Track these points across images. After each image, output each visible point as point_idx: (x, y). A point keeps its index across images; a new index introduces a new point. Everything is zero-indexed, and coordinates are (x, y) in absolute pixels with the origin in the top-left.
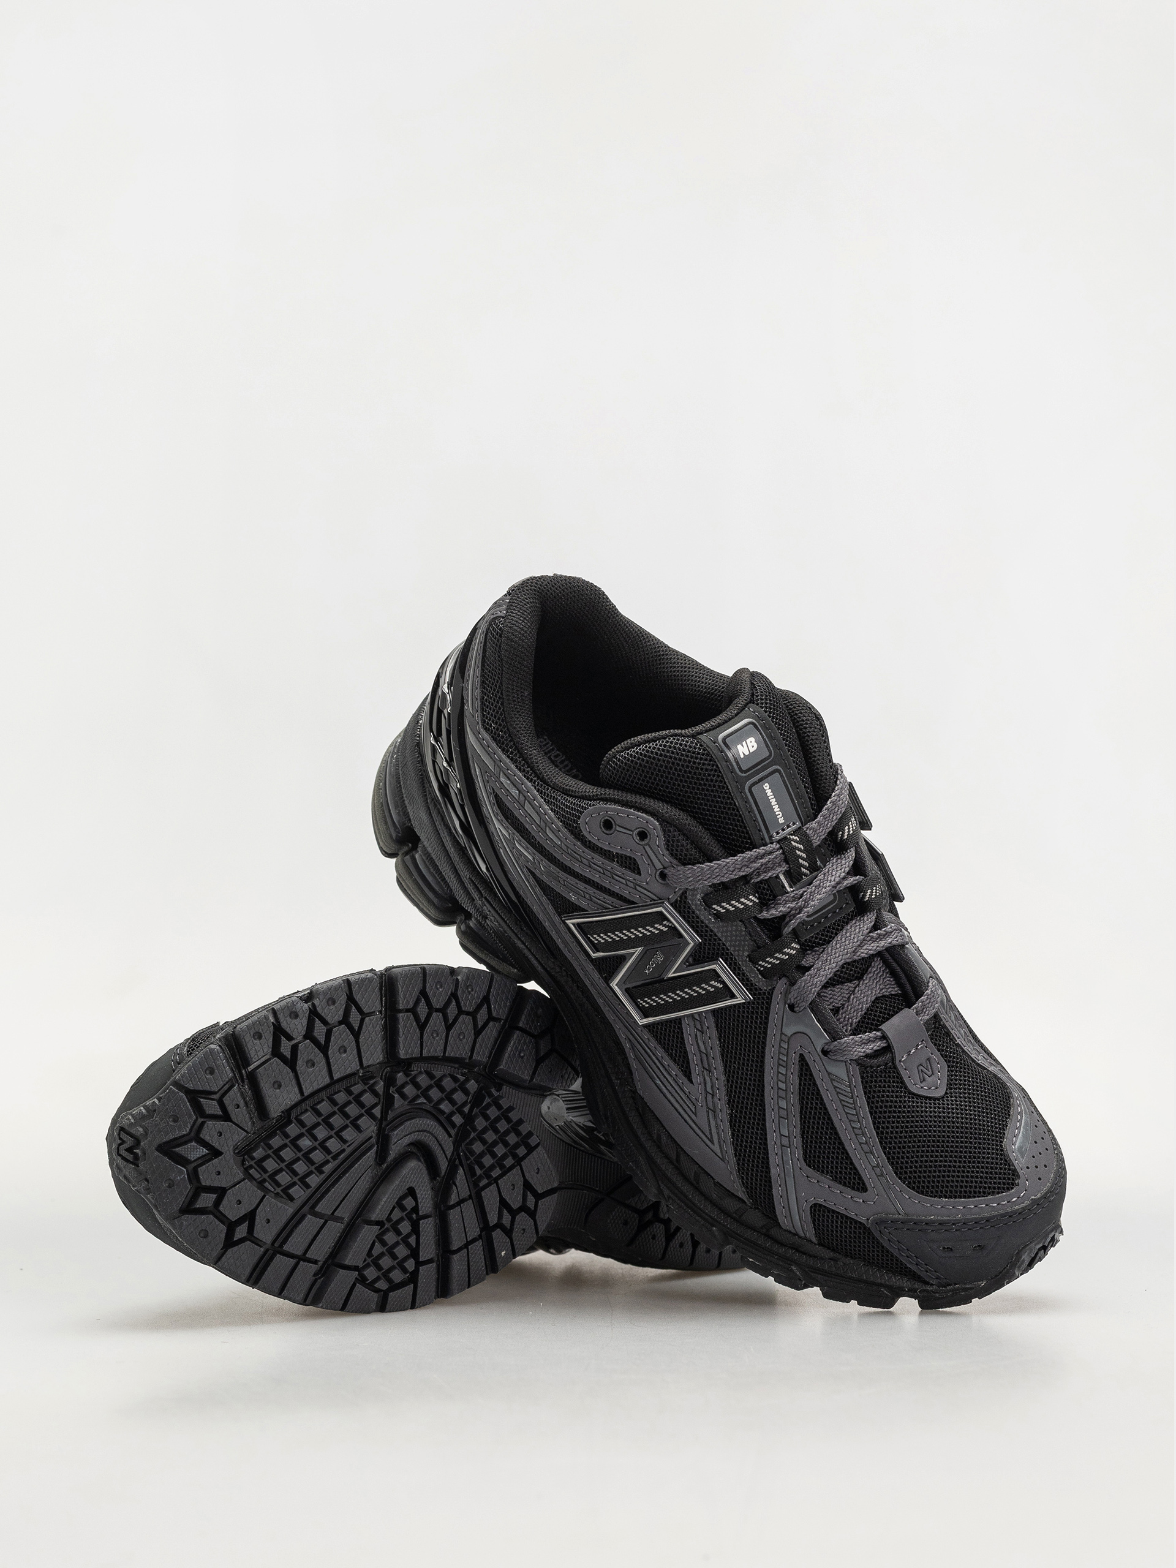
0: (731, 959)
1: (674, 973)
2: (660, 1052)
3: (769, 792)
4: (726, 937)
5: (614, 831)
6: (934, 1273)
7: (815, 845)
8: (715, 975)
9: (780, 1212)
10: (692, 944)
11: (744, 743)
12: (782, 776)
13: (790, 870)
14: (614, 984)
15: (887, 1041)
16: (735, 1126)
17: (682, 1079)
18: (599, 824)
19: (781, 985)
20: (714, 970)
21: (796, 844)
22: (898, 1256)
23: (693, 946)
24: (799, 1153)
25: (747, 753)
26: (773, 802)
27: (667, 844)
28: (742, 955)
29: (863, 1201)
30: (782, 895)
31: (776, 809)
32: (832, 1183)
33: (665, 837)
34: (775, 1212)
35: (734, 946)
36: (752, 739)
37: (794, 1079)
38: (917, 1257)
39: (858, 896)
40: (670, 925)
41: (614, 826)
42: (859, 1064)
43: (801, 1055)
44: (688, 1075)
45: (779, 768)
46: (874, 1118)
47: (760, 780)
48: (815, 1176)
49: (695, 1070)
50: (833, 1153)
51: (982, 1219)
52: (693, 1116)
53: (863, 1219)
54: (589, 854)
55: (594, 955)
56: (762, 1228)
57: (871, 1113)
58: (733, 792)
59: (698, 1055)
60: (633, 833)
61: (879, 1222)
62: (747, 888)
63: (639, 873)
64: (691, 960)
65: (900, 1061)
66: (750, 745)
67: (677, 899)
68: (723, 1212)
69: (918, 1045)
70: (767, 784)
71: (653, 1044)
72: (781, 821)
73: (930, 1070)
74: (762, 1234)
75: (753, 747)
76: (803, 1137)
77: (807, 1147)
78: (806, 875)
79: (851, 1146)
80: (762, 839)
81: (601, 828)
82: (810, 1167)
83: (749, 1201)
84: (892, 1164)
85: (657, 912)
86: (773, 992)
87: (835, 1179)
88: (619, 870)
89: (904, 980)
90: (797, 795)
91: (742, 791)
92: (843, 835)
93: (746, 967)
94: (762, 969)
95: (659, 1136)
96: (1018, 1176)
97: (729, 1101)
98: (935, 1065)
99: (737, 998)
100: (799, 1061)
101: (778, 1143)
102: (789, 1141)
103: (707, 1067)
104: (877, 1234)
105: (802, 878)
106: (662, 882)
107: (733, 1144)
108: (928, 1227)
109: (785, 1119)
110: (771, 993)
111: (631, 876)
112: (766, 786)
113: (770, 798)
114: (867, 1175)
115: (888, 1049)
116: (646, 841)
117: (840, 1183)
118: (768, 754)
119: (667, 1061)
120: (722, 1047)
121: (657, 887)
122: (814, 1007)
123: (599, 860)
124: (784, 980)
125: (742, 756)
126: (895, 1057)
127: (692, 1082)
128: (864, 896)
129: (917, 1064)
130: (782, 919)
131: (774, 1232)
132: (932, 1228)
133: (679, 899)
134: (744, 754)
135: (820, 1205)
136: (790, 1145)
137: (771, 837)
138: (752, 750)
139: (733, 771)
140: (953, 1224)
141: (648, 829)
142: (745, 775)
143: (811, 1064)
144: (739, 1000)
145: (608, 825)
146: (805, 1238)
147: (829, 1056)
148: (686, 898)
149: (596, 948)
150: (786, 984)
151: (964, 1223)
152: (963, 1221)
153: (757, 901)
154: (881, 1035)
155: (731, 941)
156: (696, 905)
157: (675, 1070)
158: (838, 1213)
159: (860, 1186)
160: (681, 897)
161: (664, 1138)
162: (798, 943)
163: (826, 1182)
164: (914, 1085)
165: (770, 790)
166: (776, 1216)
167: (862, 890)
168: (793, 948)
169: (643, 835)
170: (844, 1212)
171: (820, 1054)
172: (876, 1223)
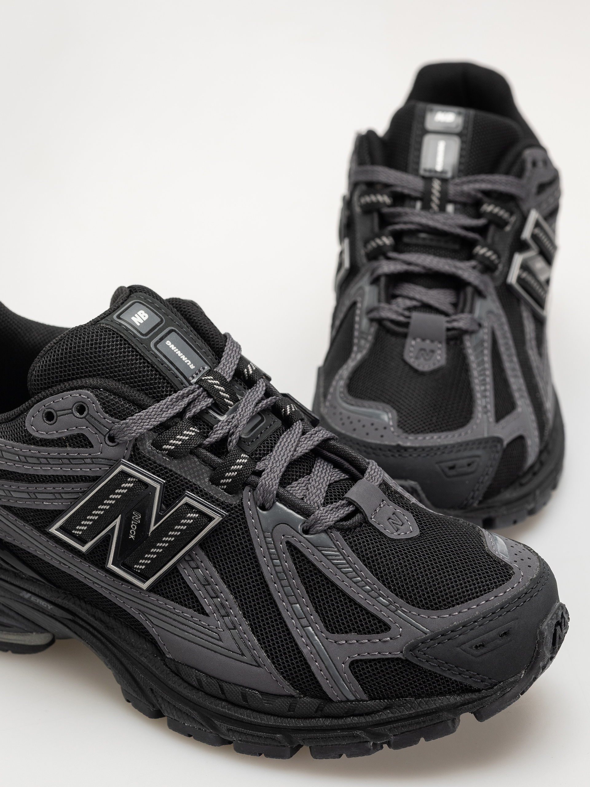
0: (196, 488)
1: (155, 525)
2: (171, 605)
3: (173, 347)
4: (185, 472)
5: (57, 418)
6: (478, 676)
7: (228, 380)
8: (190, 508)
9: (326, 685)
10: (158, 487)
11: (137, 316)
12: (178, 334)
13: (215, 402)
14: (110, 565)
15: (354, 505)
16: (257, 632)
17: (197, 617)
18: (42, 420)
19: (247, 493)
20: (186, 504)
21: (212, 381)
22: (441, 673)
23: (160, 488)
24: (320, 626)
25: (142, 322)
26: (179, 353)
27: (104, 407)
28: (204, 483)
29: (391, 639)
30: (217, 423)
31: (184, 358)
32: (359, 637)
33: (99, 401)
34: (321, 689)
35: (195, 477)
36: (143, 312)
37: (289, 564)
38: (457, 667)
39: (281, 413)
40: (134, 480)
41: (55, 414)
42: (338, 529)
43: (288, 543)
44: (202, 611)
45: (173, 328)
46: (370, 568)
47: (162, 339)
48: (342, 639)
49: (206, 602)
50: (348, 612)
51: (497, 608)
52: (220, 643)
53: (398, 655)
54: (45, 451)
55: (84, 549)
56: (316, 712)
57: (366, 565)
58: (142, 352)
59: (203, 589)
60: (72, 411)
61: (413, 648)
62: (185, 423)
63: (92, 446)
64: (163, 506)
65: (371, 519)
66: (142, 316)
67: (131, 455)
68: (278, 716)
69: (380, 505)
70: (168, 342)
71: (162, 601)
72: (192, 367)
73: (399, 521)
74: (319, 718)
75: (145, 316)
76: (317, 612)
77: (324, 618)
78: (231, 406)
79: (360, 597)
80: (182, 384)
81: (45, 422)
82: (334, 633)
83: (296, 692)
84: (402, 597)
85: (119, 473)
86: (242, 503)
87: (359, 632)
88: (73, 452)
89: (347, 465)
90: (198, 346)
91: (149, 349)
92: (248, 371)
93: (212, 490)
94: (225, 487)
95: (199, 681)
96: (511, 568)
97: (244, 614)
98: (401, 517)
99: (214, 519)
100: (288, 549)
101: (299, 626)
102: (308, 620)
103: (214, 595)
104: (414, 661)
105: (228, 408)
106: (114, 444)
107: (262, 648)
108: (454, 633)
109: (297, 604)
110: (241, 505)
111: (85, 452)
112: (168, 343)
113: (175, 351)
114: (384, 615)
115: (358, 510)
116: (85, 413)
117: (365, 633)
118: (159, 320)
119: (179, 609)
120: (220, 572)
121: (111, 451)
122: (280, 498)
123: (54, 451)
124: (247, 488)
125: (139, 324)
126: (366, 515)
127: (207, 615)
128: (286, 411)
129: (386, 518)
130: (224, 440)
131: (328, 709)
132: (459, 632)
133: (132, 453)
134: (139, 323)
135: (357, 661)
136: (310, 623)
137: (189, 381)
138: (145, 319)
139: (135, 336)
140: (475, 622)
141: (83, 401)
142: (147, 337)
143: (298, 545)
144: (217, 519)
145: (50, 416)
146: (357, 700)
147: (310, 533)
148: (138, 449)
149: (83, 541)
150: (250, 491)
151: (484, 618)
152: (482, 616)
153: (198, 431)
154: (347, 502)
155: (190, 474)
156: (149, 452)
157: (189, 613)
158: (374, 660)
159: (385, 627)
160: (134, 451)
161: (204, 679)
162: (245, 453)
163: (353, 637)
164: (390, 532)
165: (173, 345)
166: (325, 693)
167: (282, 407)
168: (243, 458)
169: (81, 409)
170: (379, 656)
171: (302, 534)
172: (410, 651)
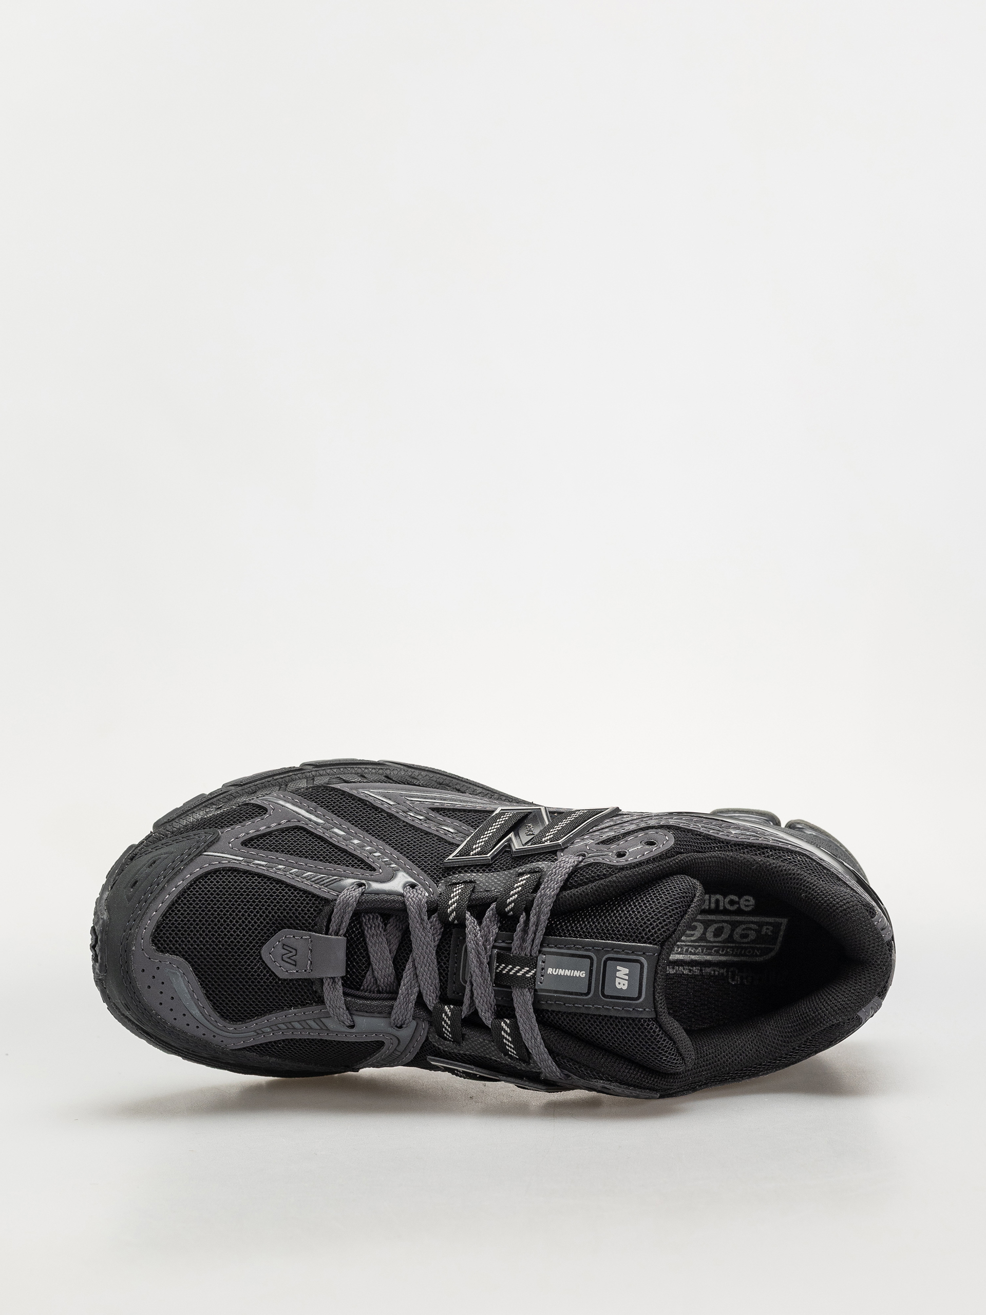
3: (577, 974)
11: (627, 977)
12: (582, 994)
13: (510, 952)
21: (524, 971)
26: (568, 973)
31: (562, 972)
36: (625, 988)
45: (589, 996)
47: (591, 972)
66: (623, 982)
70: (584, 976)
72: (550, 971)
75: (619, 983)
78: (497, 966)
80: (547, 943)
90: (559, 1000)
91: (592, 949)
118: (606, 993)
125: (618, 968)
128: (450, 1008)
134: (619, 971)
137: (544, 953)
138: (618, 980)
139: (613, 951)
142: (603, 960)
165: (578, 976)
168: (452, 913)
